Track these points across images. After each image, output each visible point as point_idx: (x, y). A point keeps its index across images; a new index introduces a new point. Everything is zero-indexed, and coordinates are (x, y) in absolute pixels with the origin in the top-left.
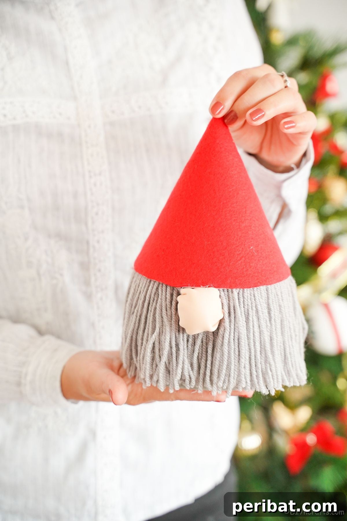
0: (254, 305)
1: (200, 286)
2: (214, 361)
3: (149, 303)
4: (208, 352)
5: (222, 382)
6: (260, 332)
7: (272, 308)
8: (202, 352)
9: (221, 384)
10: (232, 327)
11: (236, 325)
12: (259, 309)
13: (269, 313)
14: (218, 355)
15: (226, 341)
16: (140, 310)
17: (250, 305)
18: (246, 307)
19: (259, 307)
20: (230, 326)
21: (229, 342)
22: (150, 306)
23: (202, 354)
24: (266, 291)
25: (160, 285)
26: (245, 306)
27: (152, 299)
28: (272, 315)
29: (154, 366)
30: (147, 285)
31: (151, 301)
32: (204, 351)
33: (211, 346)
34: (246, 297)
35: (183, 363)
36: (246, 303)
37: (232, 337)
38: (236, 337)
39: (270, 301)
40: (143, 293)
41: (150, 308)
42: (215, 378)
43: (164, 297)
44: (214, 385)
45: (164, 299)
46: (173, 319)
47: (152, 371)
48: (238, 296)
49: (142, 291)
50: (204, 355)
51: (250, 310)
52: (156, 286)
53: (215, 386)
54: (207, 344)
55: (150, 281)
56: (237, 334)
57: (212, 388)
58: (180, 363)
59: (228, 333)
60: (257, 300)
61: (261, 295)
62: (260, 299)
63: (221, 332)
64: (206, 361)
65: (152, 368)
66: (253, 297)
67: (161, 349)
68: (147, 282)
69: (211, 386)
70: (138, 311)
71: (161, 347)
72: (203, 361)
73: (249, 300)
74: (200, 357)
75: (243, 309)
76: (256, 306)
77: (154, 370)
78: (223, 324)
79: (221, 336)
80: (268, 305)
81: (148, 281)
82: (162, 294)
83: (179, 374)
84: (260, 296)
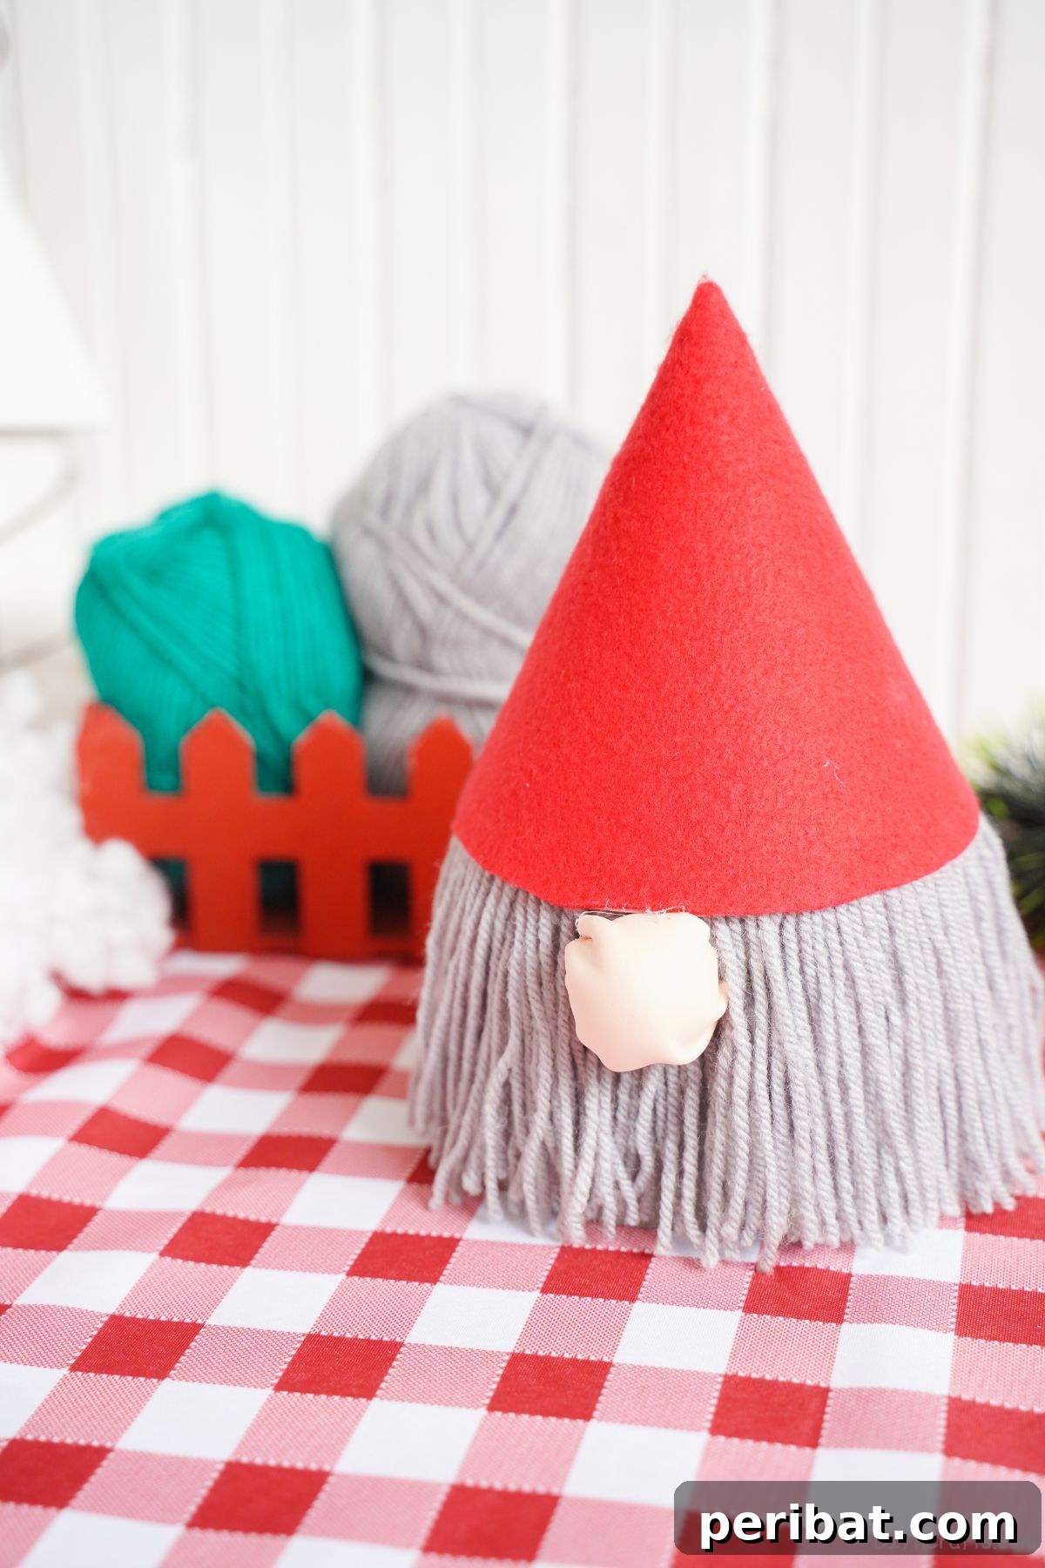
0: (838, 960)
1: (642, 909)
2: (707, 1152)
3: (490, 948)
4: (685, 1121)
5: (737, 1226)
6: (865, 1051)
7: (907, 964)
8: (666, 1116)
9: (731, 1230)
10: (761, 1042)
11: (775, 1037)
12: (858, 973)
13: (899, 982)
14: (718, 1137)
15: (740, 1093)
16: (462, 965)
17: (824, 961)
18: (810, 971)
19: (857, 966)
20: (752, 1041)
21: (751, 1094)
22: (493, 958)
23: (665, 1122)
24: (882, 910)
25: (521, 895)
26: (807, 969)
27: (498, 936)
28: (909, 987)
29: (511, 1152)
30: (483, 889)
31: (496, 944)
32: (672, 1114)
33: (693, 1100)
34: (807, 937)
35: (597, 1156)
36: (809, 959)
37: (761, 1077)
38: (777, 1073)
39: (901, 942)
40: (470, 913)
41: (492, 965)
42: (713, 1208)
43: (530, 937)
44: (709, 1232)
45: (531, 945)
46: (560, 1013)
47: (507, 1171)
48: (781, 935)
49: (468, 907)
50: (672, 1127)
51: (825, 980)
52: (508, 896)
53: (711, 1233)
54: (682, 1092)
55: (491, 879)
56: (781, 1066)
57: (704, 1241)
58: (587, 1156)
59: (746, 1064)
60: (851, 947)
61: (864, 926)
62: (860, 936)
63: (723, 1060)
64: (681, 1146)
65: (506, 1161)
66: (833, 935)
67: (528, 1103)
68: (482, 876)
69: (698, 1233)
70: (457, 968)
71: (529, 1096)
72: (670, 1148)
73: (820, 947)
74: (660, 1133)
75: (796, 979)
76: (846, 967)
77: (512, 1167)
78: (727, 1031)
79: (724, 1072)
80: (895, 954)
81: (487, 874)
82: (525, 927)
83: (582, 1194)
84: (859, 928)
